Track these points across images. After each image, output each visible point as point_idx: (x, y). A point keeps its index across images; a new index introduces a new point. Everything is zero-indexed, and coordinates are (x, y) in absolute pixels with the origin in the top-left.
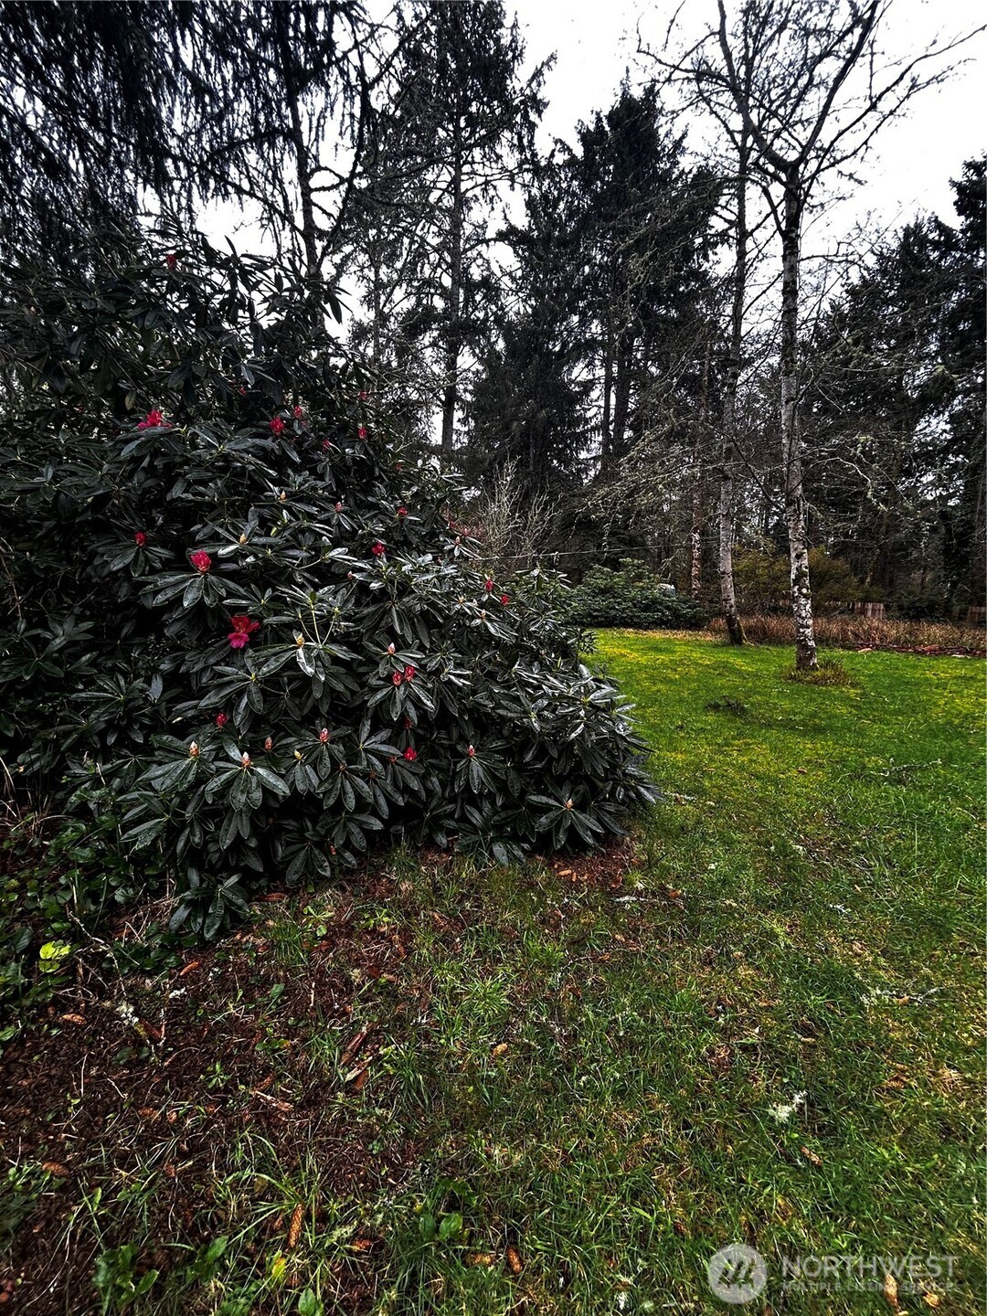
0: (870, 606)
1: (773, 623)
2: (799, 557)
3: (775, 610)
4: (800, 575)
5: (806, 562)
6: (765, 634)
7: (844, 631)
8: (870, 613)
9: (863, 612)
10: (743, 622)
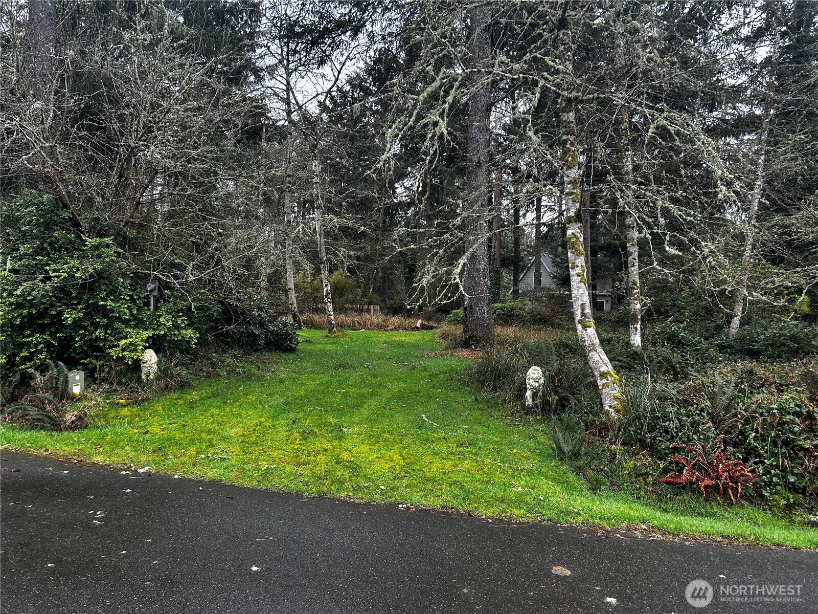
0: (372, 307)
1: (316, 318)
2: (326, 286)
3: (316, 310)
4: (328, 293)
5: (329, 288)
6: (312, 324)
7: (354, 321)
8: (372, 311)
9: (368, 311)
10: (302, 318)
